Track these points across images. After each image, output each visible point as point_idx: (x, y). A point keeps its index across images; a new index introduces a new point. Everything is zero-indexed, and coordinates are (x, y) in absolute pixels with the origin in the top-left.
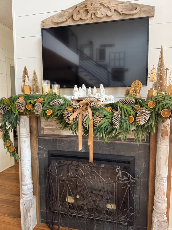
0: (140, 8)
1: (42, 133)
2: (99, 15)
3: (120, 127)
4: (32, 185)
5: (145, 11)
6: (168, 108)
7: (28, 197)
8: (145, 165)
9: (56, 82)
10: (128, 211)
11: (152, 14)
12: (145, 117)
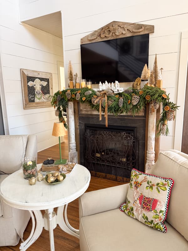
0: (145, 27)
1: (81, 113)
2: (117, 34)
3: (123, 106)
4: (75, 144)
5: (147, 29)
6: (149, 94)
7: (73, 151)
8: (143, 132)
9: (90, 80)
10: (131, 159)
11: (152, 31)
12: (136, 100)
